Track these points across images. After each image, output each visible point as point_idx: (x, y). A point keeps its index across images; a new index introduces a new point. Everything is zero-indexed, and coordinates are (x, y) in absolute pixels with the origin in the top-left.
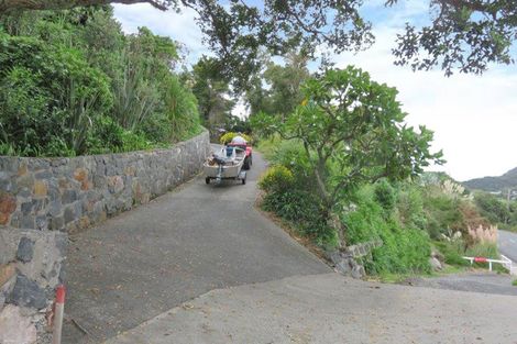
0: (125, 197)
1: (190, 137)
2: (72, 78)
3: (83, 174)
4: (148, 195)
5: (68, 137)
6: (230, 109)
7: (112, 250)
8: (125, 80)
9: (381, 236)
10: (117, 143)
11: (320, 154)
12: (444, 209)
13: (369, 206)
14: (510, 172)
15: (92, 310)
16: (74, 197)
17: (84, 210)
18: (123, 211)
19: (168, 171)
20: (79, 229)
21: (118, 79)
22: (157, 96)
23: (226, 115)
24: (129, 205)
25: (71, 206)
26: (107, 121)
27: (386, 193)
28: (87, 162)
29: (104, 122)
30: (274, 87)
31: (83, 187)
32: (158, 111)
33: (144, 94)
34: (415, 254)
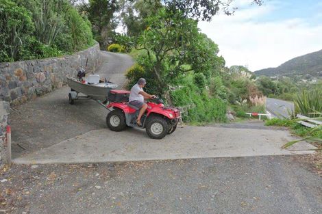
0: (47, 85)
1: (87, 47)
2: (6, 14)
3: (20, 72)
4: (61, 83)
5: (8, 51)
6: (114, 29)
7: (39, 113)
8: (42, 13)
9: (195, 103)
10: (40, 53)
11: (157, 58)
12: (239, 87)
13: (190, 86)
14: (282, 65)
15: (27, 140)
16: (15, 85)
17: (23, 92)
18: (47, 92)
19: (73, 69)
20: (20, 103)
21: (37, 13)
22: (63, 23)
23: (112, 32)
24: (50, 89)
25: (15, 90)
26: (32, 40)
27: (201, 79)
28: (22, 65)
29: (30, 40)
30: (140, 14)
31: (21, 79)
32: (65, 32)
33: (55, 21)
34: (216, 111)
